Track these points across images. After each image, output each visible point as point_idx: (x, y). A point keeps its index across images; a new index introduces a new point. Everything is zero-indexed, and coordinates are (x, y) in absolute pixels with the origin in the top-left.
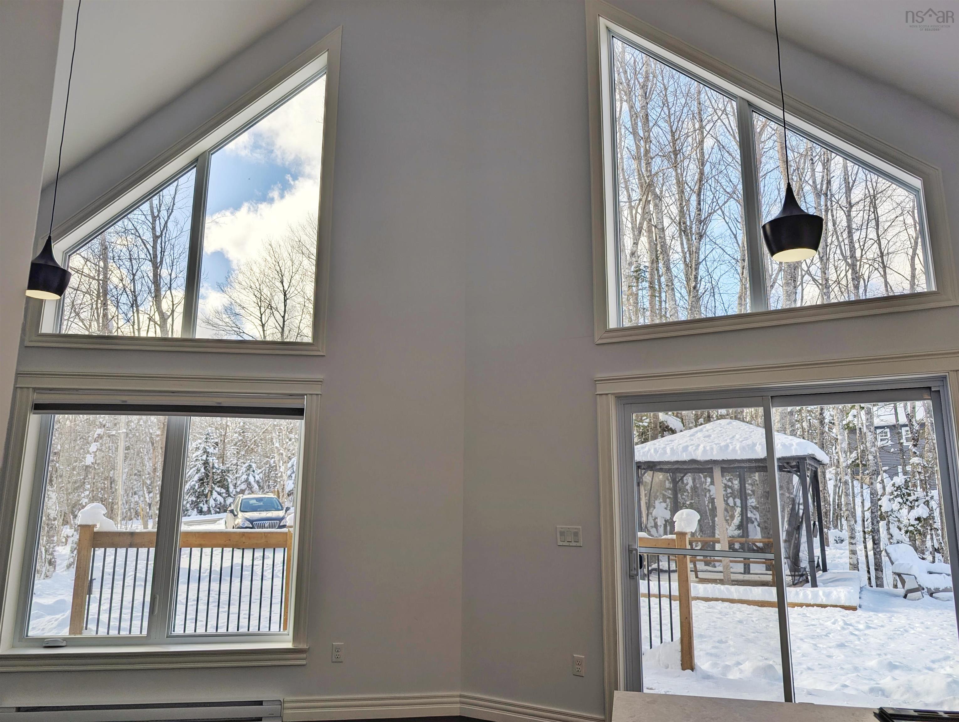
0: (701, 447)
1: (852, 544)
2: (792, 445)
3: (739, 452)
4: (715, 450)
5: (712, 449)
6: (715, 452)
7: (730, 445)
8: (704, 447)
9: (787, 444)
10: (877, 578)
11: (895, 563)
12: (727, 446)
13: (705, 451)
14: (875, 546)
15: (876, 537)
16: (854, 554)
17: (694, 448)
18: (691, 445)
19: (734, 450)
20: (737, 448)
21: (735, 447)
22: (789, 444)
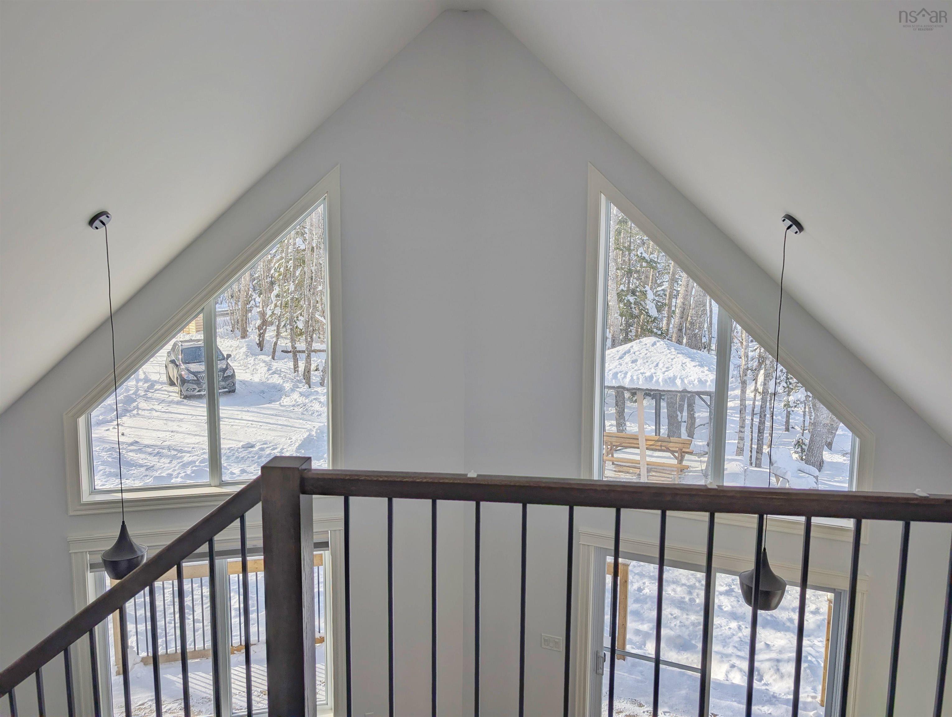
0: (629, 376)
1: (742, 432)
2: (707, 381)
3: (661, 384)
4: (641, 380)
5: (638, 379)
6: (640, 382)
7: (654, 375)
8: (632, 376)
9: (703, 379)
10: (757, 459)
11: (775, 465)
12: (651, 377)
13: (632, 380)
14: (760, 435)
15: (762, 428)
16: (742, 440)
17: (623, 376)
18: (620, 372)
19: (657, 381)
20: (660, 380)
21: (658, 379)
22: (705, 380)
